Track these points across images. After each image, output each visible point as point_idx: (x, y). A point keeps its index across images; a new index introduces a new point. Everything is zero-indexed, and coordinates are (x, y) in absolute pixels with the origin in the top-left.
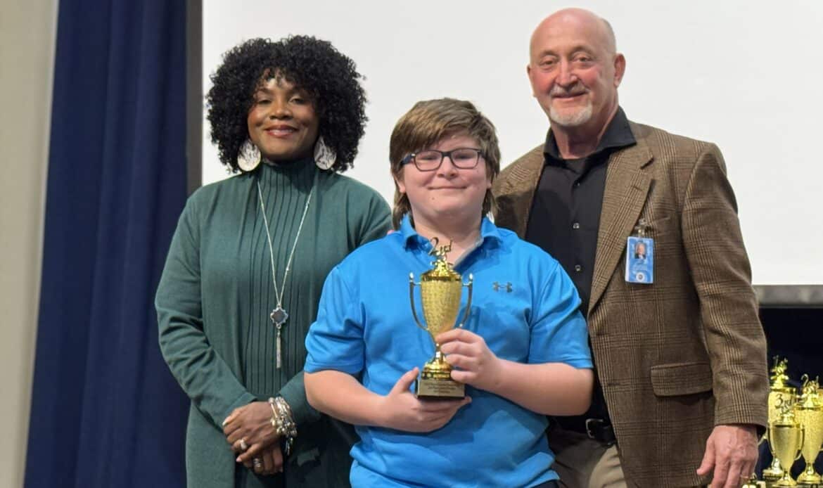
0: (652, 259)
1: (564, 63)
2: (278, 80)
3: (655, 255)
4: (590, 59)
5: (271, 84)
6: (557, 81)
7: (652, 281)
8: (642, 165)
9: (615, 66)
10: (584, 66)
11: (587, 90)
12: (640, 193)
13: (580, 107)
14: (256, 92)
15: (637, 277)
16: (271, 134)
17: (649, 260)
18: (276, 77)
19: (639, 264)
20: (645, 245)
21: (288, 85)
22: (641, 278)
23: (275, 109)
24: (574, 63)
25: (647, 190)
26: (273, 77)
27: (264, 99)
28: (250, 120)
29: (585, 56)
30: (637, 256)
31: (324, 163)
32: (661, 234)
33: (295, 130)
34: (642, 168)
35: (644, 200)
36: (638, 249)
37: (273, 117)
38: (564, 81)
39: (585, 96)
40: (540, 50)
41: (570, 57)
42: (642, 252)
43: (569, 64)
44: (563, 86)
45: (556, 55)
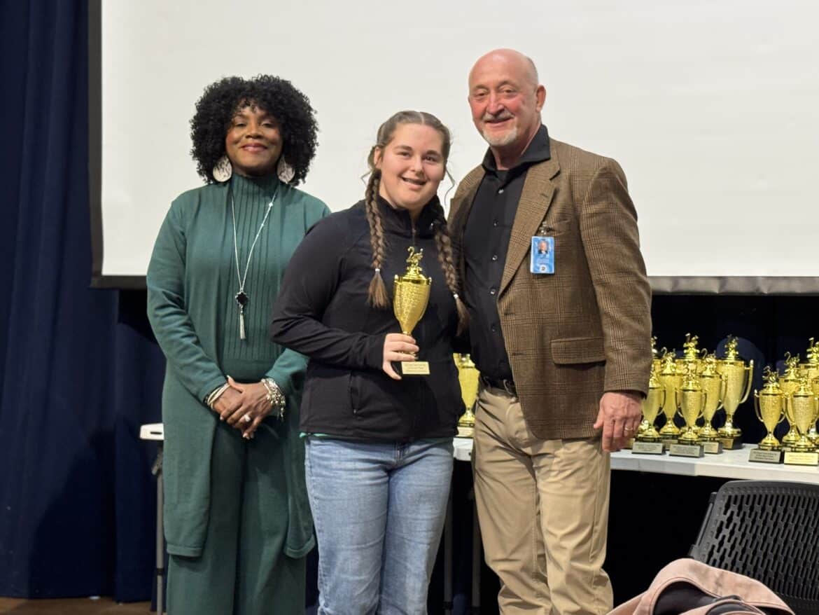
0: (553, 253)
1: (493, 95)
2: (253, 109)
3: (556, 251)
4: (514, 91)
5: (247, 111)
6: (487, 109)
7: (553, 272)
8: (551, 177)
9: (537, 96)
10: (509, 97)
11: (512, 116)
12: (546, 199)
13: (507, 131)
14: (234, 117)
15: (541, 269)
16: (247, 150)
17: (551, 254)
18: (252, 104)
19: (541, 258)
20: (548, 244)
21: (259, 112)
23: (249, 131)
24: (500, 94)
25: (551, 197)
26: (249, 105)
27: (240, 123)
28: (228, 141)
29: (510, 90)
30: (540, 252)
31: (285, 177)
32: (561, 234)
34: (551, 179)
35: (548, 205)
36: (541, 246)
37: (248, 137)
38: (493, 109)
39: (511, 121)
40: (477, 84)
41: (498, 90)
42: (544, 249)
43: (497, 96)
44: (492, 114)
45: (487, 89)
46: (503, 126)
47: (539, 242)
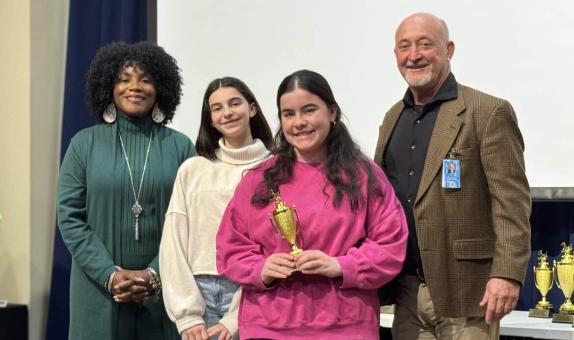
0: (459, 173)
1: (413, 47)
3: (461, 170)
4: (430, 44)
6: (409, 58)
7: (459, 187)
8: (458, 113)
9: (448, 49)
10: (426, 49)
11: (429, 63)
12: (455, 131)
13: (424, 75)
15: (450, 184)
16: (129, 100)
17: (457, 174)
19: (451, 177)
20: (455, 165)
22: (452, 185)
24: (419, 47)
25: (459, 129)
27: (125, 79)
29: (428, 43)
30: (449, 171)
31: (158, 119)
32: (465, 157)
33: (144, 99)
34: (458, 115)
35: (456, 135)
36: (450, 167)
38: (413, 58)
39: (427, 67)
40: (400, 39)
41: (418, 43)
42: (452, 169)
43: (417, 47)
44: (413, 61)
45: (410, 42)
46: (421, 71)
47: (449, 164)
